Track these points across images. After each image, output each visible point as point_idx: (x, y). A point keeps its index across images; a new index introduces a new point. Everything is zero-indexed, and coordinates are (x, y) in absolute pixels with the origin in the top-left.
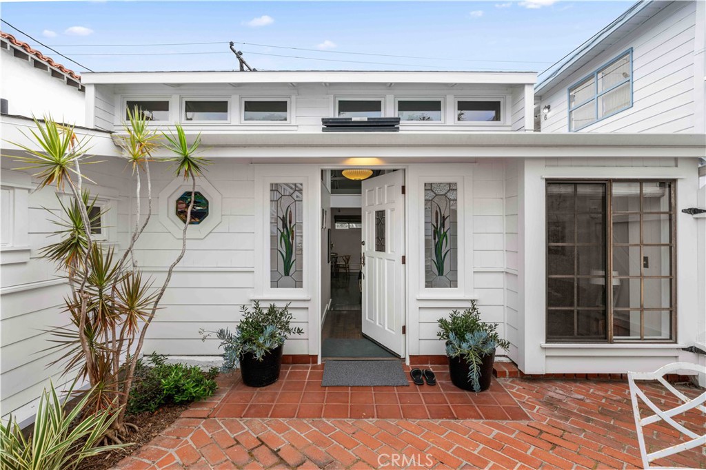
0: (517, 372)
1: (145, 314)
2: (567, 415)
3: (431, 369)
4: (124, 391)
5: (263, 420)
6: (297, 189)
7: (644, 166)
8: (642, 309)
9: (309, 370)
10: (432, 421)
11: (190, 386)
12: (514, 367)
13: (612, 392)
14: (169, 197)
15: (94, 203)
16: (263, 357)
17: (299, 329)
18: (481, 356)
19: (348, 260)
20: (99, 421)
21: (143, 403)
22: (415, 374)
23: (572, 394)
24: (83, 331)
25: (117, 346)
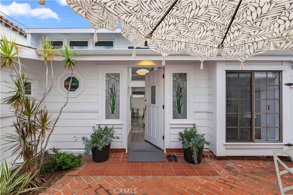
0: (213, 155)
1: (49, 129)
2: (236, 174)
3: (175, 155)
4: (39, 164)
5: (102, 177)
6: (118, 76)
7: (268, 65)
8: (267, 127)
9: (122, 155)
10: (177, 177)
11: (69, 162)
12: (211, 153)
13: (255, 164)
14: (62, 79)
15: (26, 80)
16: (102, 149)
17: (118, 137)
18: (198, 148)
19: (138, 110)
20: (27, 177)
21: (48, 170)
22: (169, 156)
23: (238, 165)
24: (20, 136)
25: (36, 143)
